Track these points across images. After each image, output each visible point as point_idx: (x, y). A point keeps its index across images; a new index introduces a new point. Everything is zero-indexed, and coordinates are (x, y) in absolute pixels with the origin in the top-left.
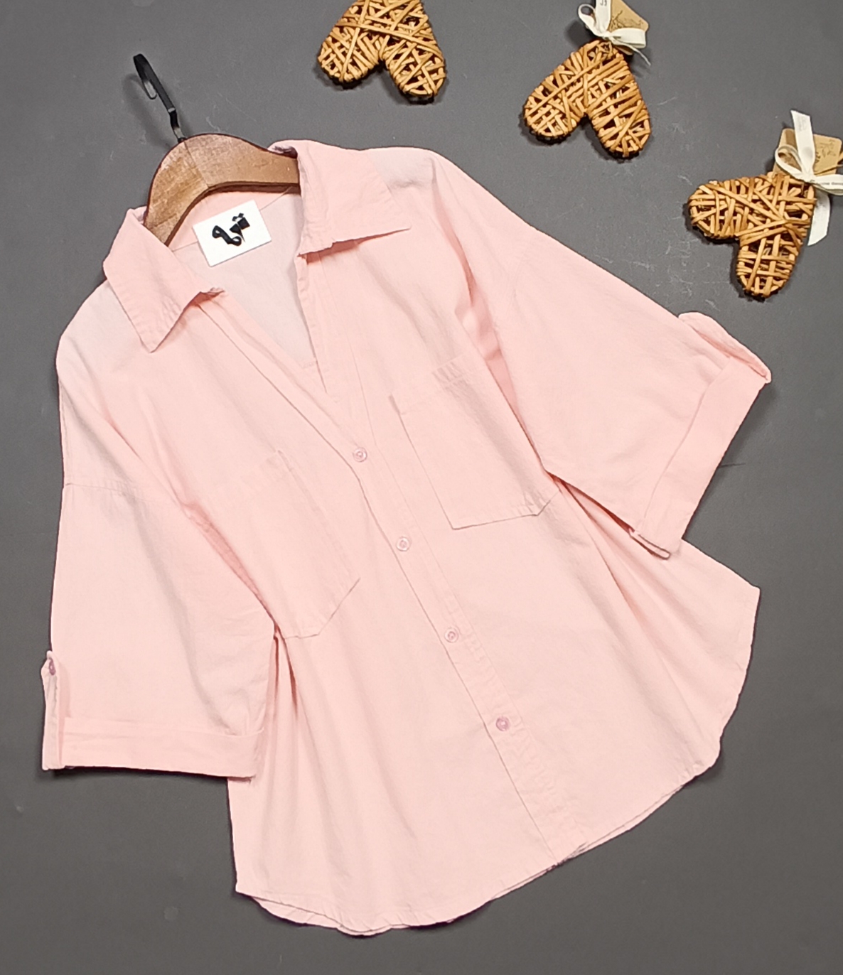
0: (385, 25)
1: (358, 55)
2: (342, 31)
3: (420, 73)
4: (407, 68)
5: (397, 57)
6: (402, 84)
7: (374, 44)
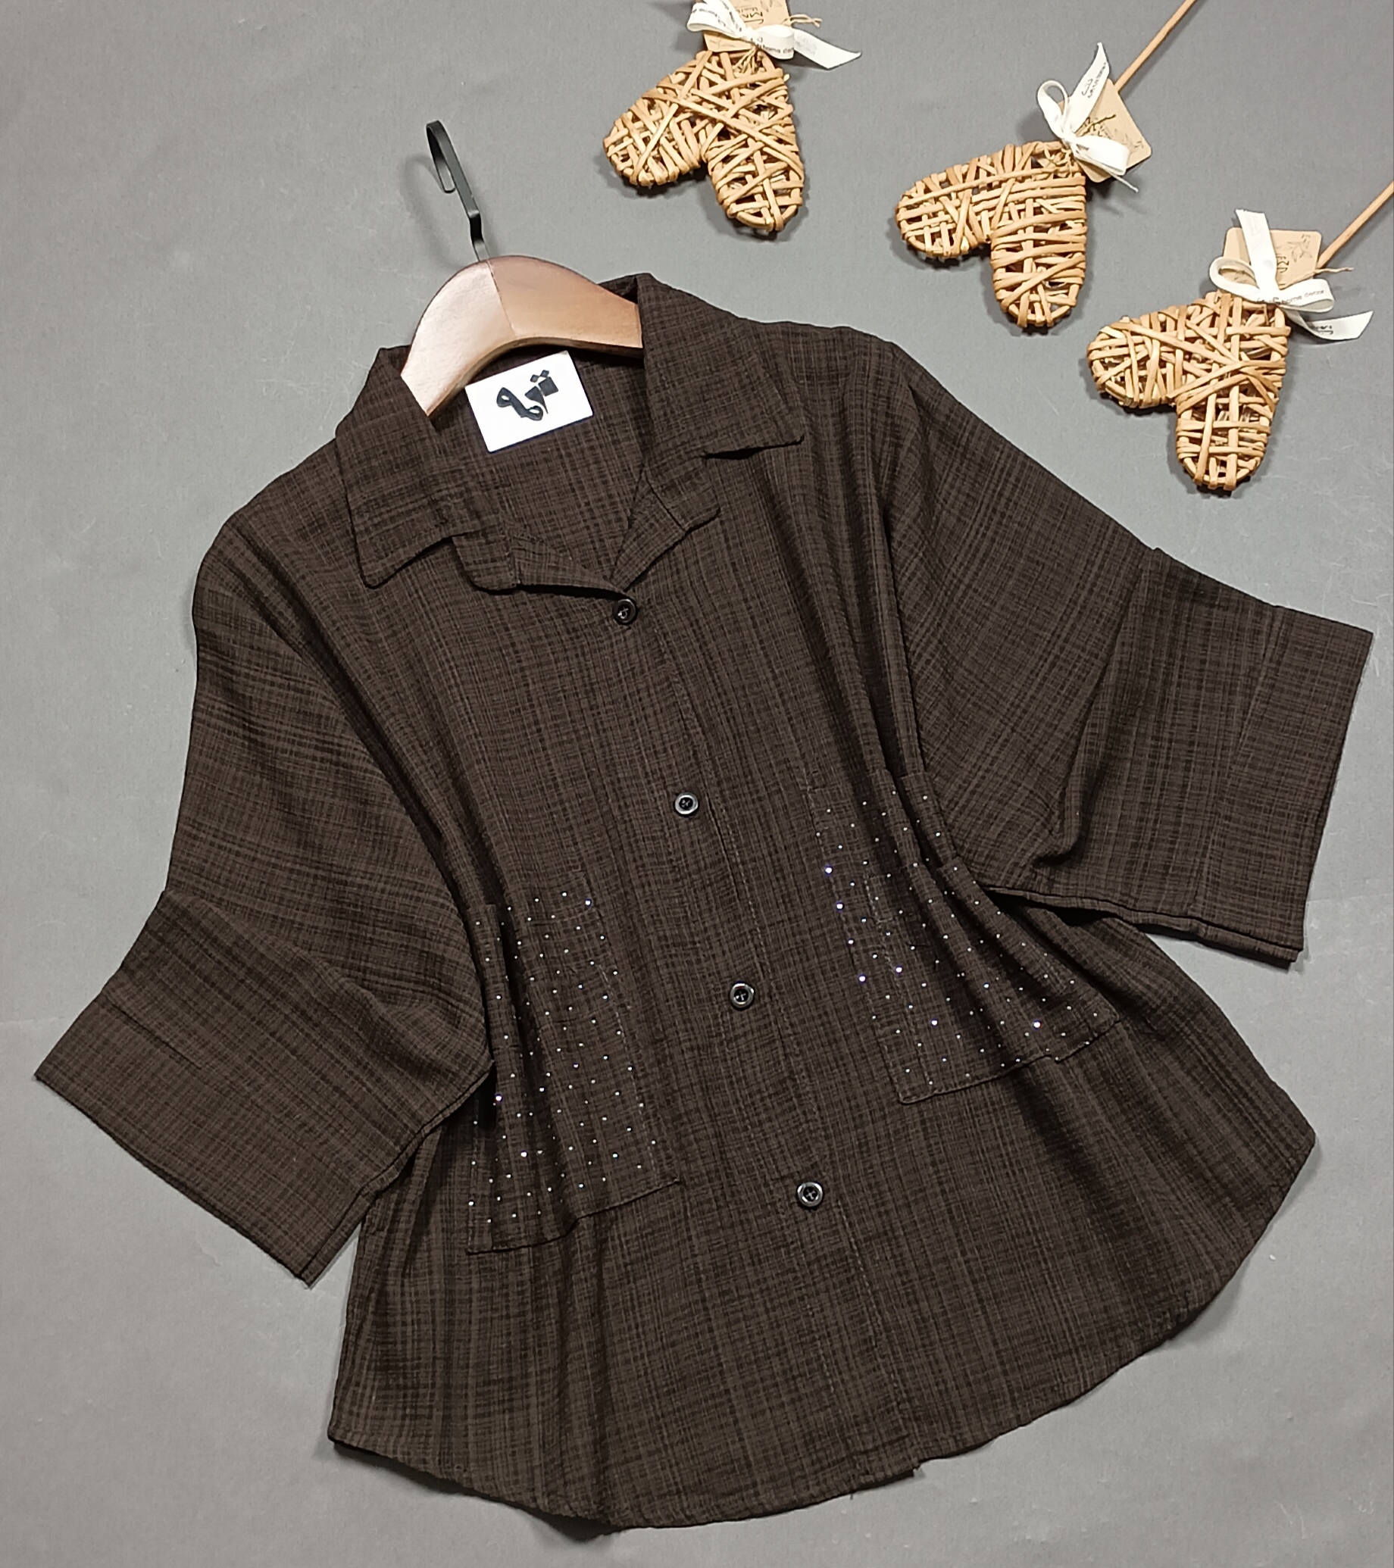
0: (719, 108)
1: (668, 146)
2: (650, 107)
3: (760, 189)
4: (741, 180)
5: (726, 160)
6: (727, 202)
7: (697, 135)
